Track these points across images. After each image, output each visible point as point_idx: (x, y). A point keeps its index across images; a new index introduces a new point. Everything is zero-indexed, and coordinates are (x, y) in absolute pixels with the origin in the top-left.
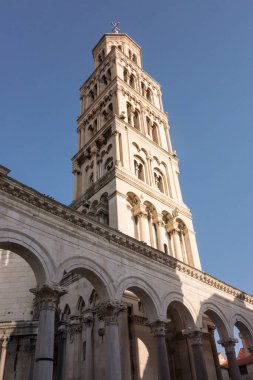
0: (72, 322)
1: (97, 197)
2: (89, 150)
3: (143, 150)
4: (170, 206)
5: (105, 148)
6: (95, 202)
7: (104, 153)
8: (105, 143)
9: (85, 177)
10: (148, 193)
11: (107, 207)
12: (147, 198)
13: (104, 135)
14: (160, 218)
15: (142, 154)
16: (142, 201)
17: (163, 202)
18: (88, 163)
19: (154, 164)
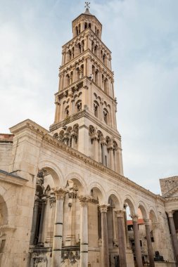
0: (52, 196)
1: (71, 124)
2: (67, 92)
3: (99, 98)
4: (111, 133)
5: (77, 93)
6: (70, 128)
7: (76, 96)
8: (78, 90)
9: (63, 107)
10: (100, 126)
11: (77, 132)
12: (99, 129)
13: (77, 86)
14: (105, 141)
15: (98, 100)
16: (97, 131)
17: (107, 130)
18: (65, 99)
19: (104, 106)
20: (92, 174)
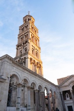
0: (15, 87)
1: (23, 57)
2: (21, 44)
3: (34, 47)
5: (25, 45)
6: (22, 59)
7: (25, 46)
9: (19, 51)
10: (34, 58)
11: (25, 60)
12: (34, 59)
13: (25, 42)
14: (36, 64)
15: (33, 48)
16: (33, 60)
17: (37, 60)
18: (20, 47)
19: (36, 50)
20: (32, 77)
